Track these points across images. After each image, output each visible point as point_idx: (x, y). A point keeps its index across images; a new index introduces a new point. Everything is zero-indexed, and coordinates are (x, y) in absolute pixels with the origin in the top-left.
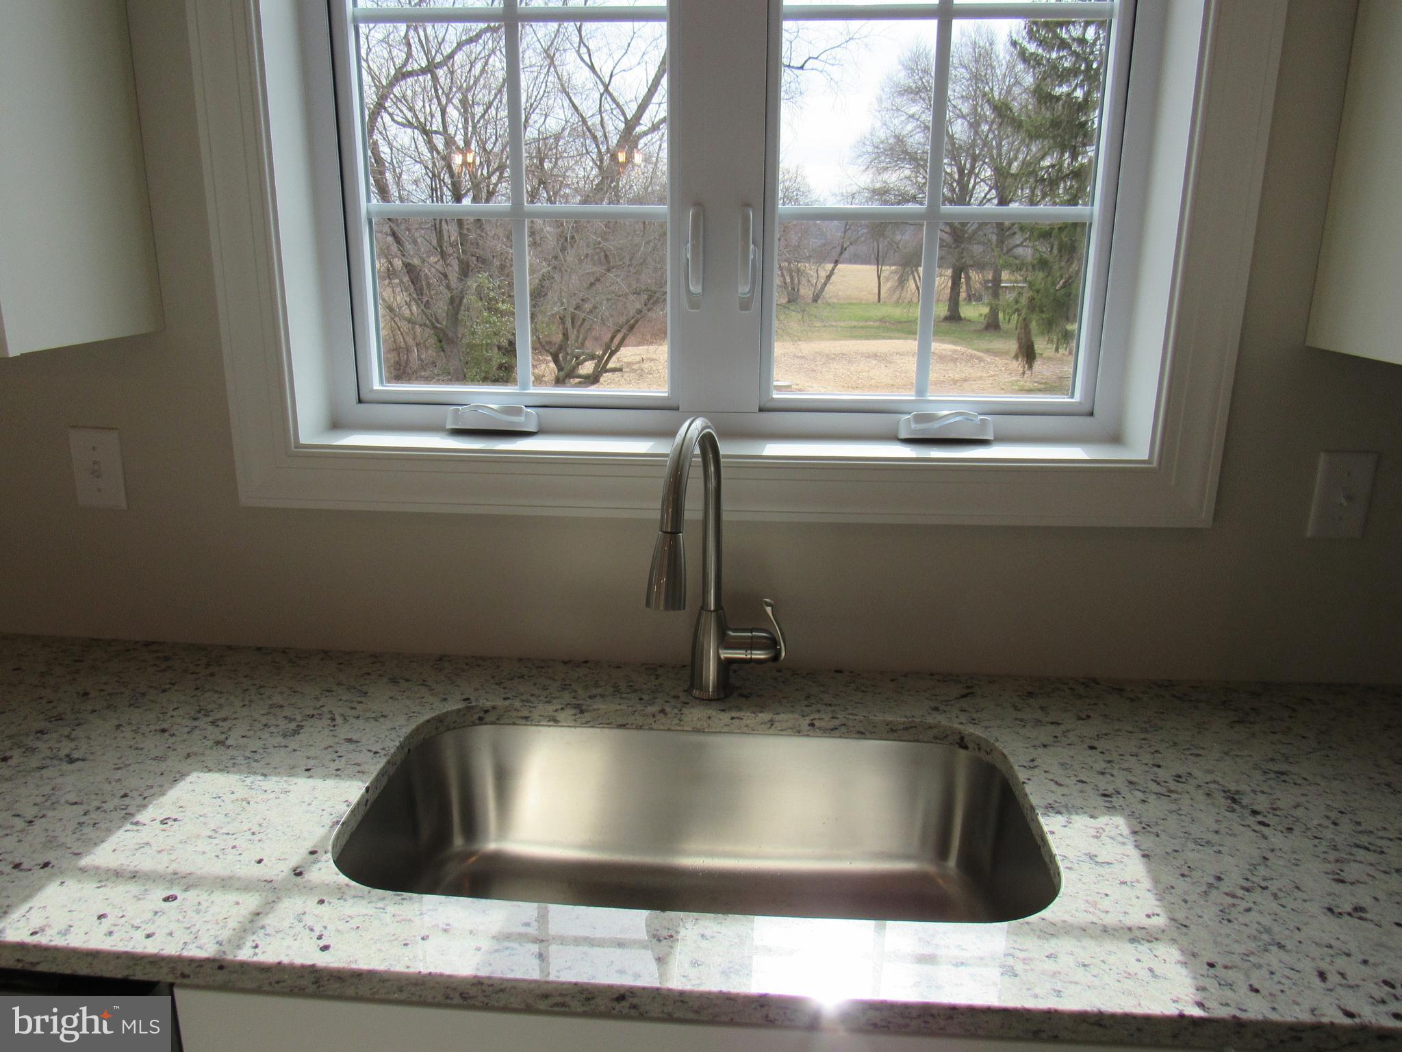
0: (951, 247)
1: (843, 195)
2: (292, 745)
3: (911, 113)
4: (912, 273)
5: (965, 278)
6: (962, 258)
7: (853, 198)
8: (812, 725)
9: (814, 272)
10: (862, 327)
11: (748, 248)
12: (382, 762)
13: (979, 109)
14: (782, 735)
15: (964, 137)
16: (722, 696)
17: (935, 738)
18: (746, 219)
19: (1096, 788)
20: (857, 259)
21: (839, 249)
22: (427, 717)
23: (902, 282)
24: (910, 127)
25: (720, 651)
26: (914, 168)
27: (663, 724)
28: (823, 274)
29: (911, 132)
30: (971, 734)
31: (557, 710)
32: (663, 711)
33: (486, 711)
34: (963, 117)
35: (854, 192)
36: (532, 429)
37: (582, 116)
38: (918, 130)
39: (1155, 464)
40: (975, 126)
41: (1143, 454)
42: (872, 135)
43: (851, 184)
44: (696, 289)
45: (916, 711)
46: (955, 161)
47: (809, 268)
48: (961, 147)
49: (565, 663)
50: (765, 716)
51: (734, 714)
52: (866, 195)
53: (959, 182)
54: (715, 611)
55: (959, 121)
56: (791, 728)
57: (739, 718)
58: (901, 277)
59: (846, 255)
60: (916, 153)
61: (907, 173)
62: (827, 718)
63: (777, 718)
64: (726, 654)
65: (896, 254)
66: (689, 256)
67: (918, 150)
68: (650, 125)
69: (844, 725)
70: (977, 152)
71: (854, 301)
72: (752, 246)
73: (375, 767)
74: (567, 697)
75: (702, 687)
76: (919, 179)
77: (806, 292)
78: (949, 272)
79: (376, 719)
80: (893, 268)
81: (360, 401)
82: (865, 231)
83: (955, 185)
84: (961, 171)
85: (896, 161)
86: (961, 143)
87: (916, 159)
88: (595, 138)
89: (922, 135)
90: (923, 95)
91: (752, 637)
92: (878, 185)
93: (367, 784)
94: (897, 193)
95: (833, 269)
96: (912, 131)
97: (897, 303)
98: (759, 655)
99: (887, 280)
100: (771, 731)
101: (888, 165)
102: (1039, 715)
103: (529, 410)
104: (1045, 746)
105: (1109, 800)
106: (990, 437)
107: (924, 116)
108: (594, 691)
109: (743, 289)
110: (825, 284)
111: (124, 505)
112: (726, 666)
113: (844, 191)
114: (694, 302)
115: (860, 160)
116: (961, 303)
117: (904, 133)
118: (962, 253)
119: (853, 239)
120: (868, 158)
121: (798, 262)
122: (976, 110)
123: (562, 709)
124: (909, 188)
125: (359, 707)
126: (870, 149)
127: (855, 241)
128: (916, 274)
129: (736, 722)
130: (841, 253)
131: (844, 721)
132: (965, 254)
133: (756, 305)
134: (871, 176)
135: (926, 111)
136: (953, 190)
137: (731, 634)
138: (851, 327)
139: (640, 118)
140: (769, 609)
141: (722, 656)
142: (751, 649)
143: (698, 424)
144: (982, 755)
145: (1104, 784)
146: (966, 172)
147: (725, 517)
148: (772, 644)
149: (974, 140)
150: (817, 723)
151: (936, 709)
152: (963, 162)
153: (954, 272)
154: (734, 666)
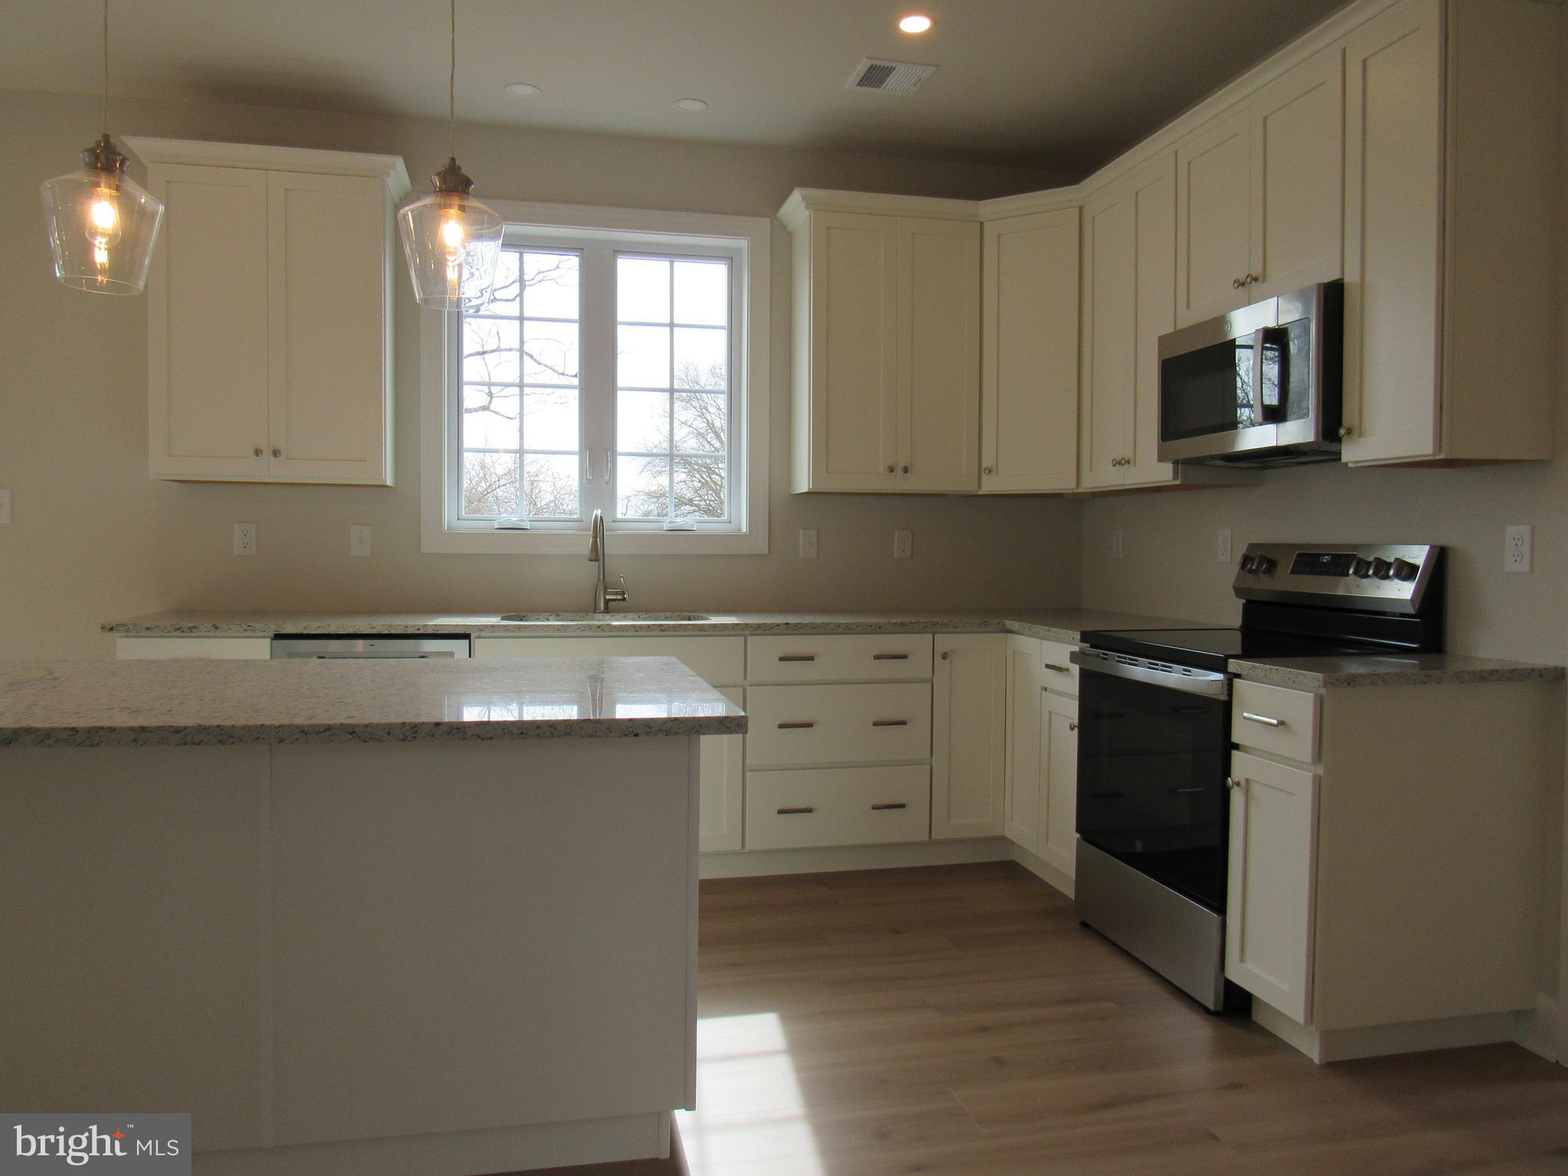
7: (629, 501)
8: (639, 616)
16: (606, 611)
18: (607, 454)
25: (605, 596)
26: (689, 472)
29: (684, 438)
31: (549, 616)
33: (523, 617)
36: (529, 528)
38: (691, 436)
39: (748, 533)
41: (745, 531)
42: (645, 440)
44: (590, 478)
45: (675, 614)
49: (545, 611)
50: (623, 615)
51: (612, 615)
52: (642, 497)
54: (603, 581)
63: (627, 615)
64: (608, 597)
66: (587, 466)
72: (609, 464)
75: (599, 609)
76: (696, 483)
81: (458, 519)
89: (695, 440)
90: (694, 403)
91: (615, 592)
92: (653, 489)
94: (673, 496)
98: (619, 597)
101: (663, 469)
106: (695, 529)
109: (607, 478)
111: (370, 554)
112: (607, 602)
114: (589, 482)
124: (685, 491)
135: (699, 418)
137: (608, 590)
140: (622, 580)
141: (606, 598)
142: (617, 595)
147: (606, 552)
148: (623, 594)
150: (641, 616)
151: (682, 613)
154: (610, 603)
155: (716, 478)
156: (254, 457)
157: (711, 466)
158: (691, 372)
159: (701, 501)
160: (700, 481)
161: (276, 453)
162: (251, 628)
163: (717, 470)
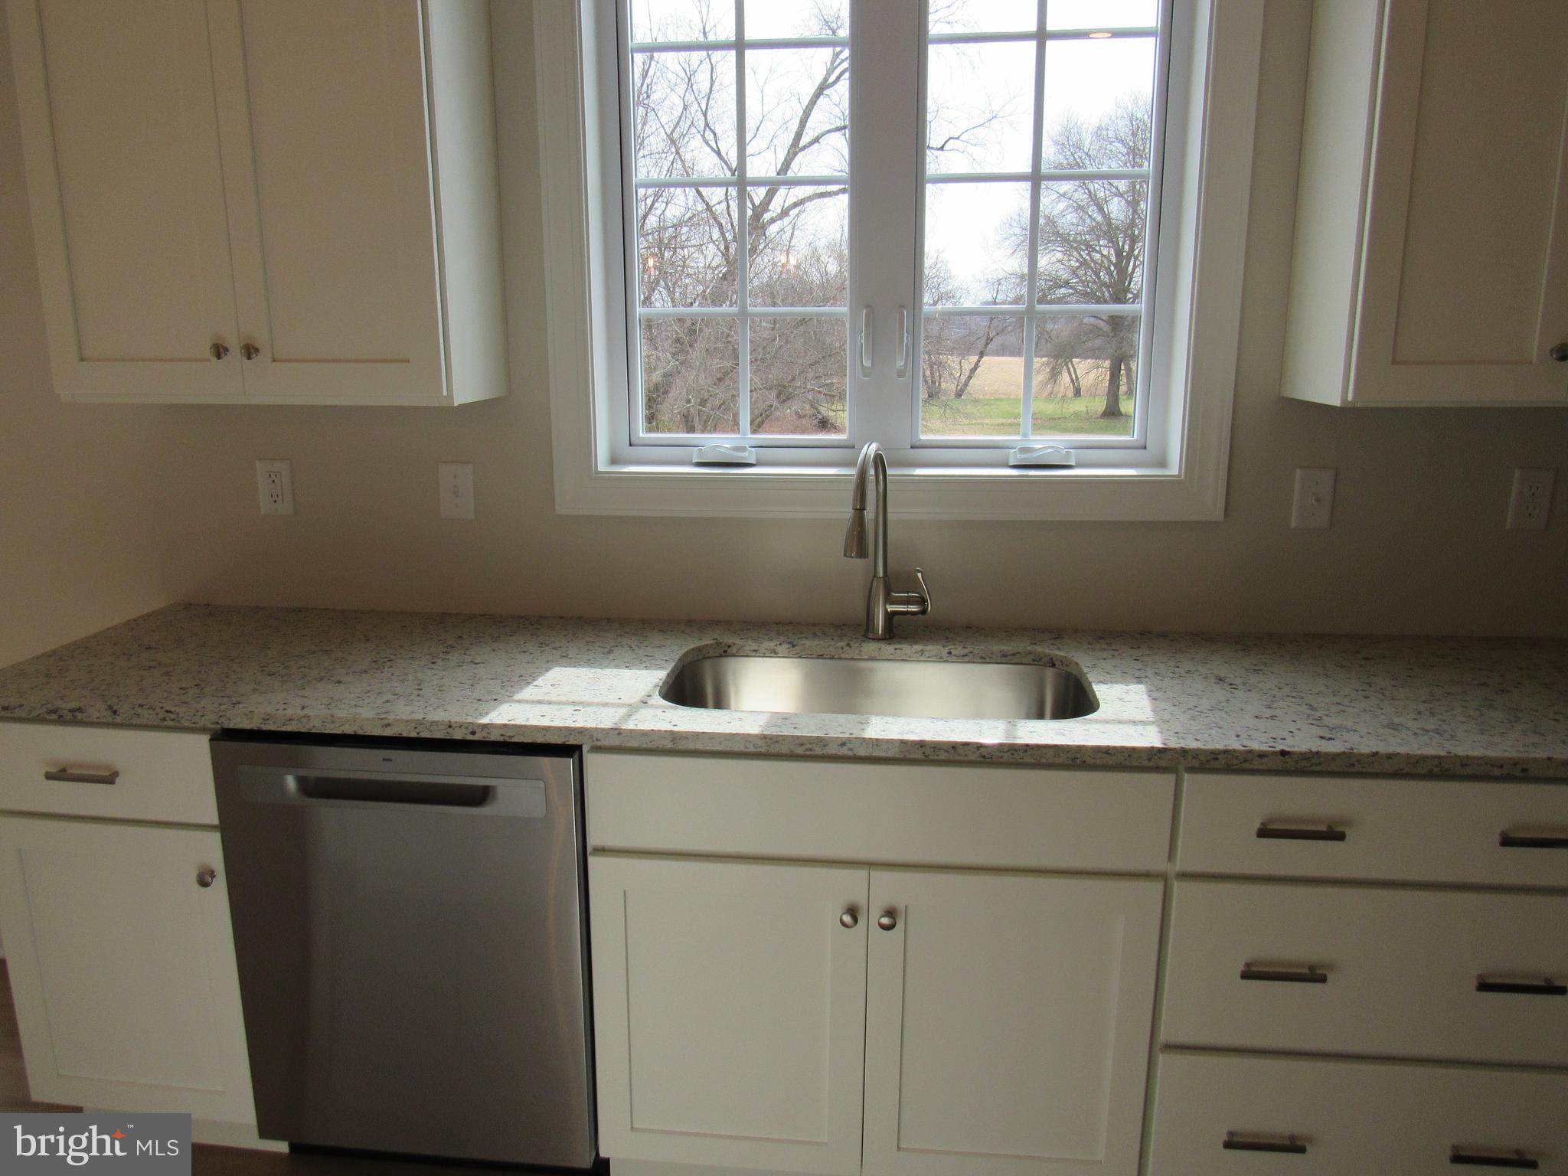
0: (1108, 336)
1: (987, 281)
2: (611, 658)
3: (1061, 191)
4: (1067, 364)
5: (1125, 370)
6: (1121, 348)
8: (950, 653)
9: (957, 365)
10: (1010, 425)
11: (903, 334)
12: (673, 664)
13: (1138, 186)
14: (929, 661)
15: (1122, 217)
16: (888, 637)
17: (1034, 661)
18: (902, 316)
19: (1133, 675)
20: (1004, 351)
21: (983, 341)
22: (693, 646)
23: (1054, 375)
24: (1061, 206)
25: (888, 606)
27: (848, 654)
28: (967, 366)
30: (1057, 655)
31: (776, 645)
32: (848, 645)
33: (729, 646)
34: (1120, 195)
35: (1001, 277)
36: (753, 462)
37: (707, 204)
39: (1183, 477)
40: (1133, 204)
41: (1175, 472)
43: (997, 269)
44: (867, 363)
45: (1022, 645)
46: (1112, 242)
47: (952, 360)
48: (1117, 228)
49: (777, 624)
50: (918, 647)
51: (896, 646)
53: (1116, 266)
54: (883, 578)
55: (1116, 199)
56: (936, 656)
57: (900, 649)
58: (1053, 369)
59: (992, 346)
60: (1069, 234)
61: (1059, 255)
62: (960, 648)
63: (926, 648)
64: (890, 608)
65: (1048, 344)
66: (863, 341)
67: (1070, 231)
68: (779, 211)
69: (971, 652)
70: (1136, 233)
71: (1001, 396)
72: (906, 334)
73: (670, 666)
74: (782, 638)
75: (874, 630)
76: (1073, 263)
77: (948, 386)
78: (1107, 364)
79: (660, 647)
80: (1044, 359)
81: (630, 445)
82: (1014, 319)
83: (1112, 268)
84: (1119, 253)
85: (1047, 244)
86: (1118, 223)
87: (1068, 241)
88: (721, 226)
89: (1074, 214)
91: (908, 597)
93: (668, 671)
94: (1048, 278)
95: (979, 361)
96: (1064, 211)
97: (1050, 397)
98: (913, 608)
99: (1038, 372)
100: (922, 658)
102: (1105, 646)
103: (752, 449)
104: (1105, 659)
105: (1139, 680)
106: (1073, 463)
107: (1076, 195)
108: (800, 636)
109: (900, 363)
110: (970, 378)
111: (473, 517)
112: (890, 617)
113: (990, 276)
114: (866, 372)
115: (1007, 243)
116: (1122, 397)
117: (1055, 213)
118: (1121, 342)
119: (1000, 328)
120: (1015, 240)
121: (939, 354)
122: (1134, 187)
123: (780, 644)
124: (1061, 273)
125: (646, 642)
126: (1017, 231)
127: (1003, 331)
128: (1070, 366)
129: (898, 651)
130: (987, 344)
131: (972, 650)
132: (1125, 343)
133: (908, 374)
134: (1019, 260)
136: (1110, 274)
137: (894, 594)
138: (998, 425)
139: (768, 204)
140: (919, 575)
141: (889, 610)
142: (908, 604)
143: (874, 446)
144: (1065, 668)
145: (1137, 674)
146: (1125, 254)
148: (922, 601)
149: (1133, 220)
150: (953, 652)
151: (1035, 644)
152: (1121, 244)
153: (1112, 364)
154: (896, 617)
155: (1097, 256)
156: (214, 359)
157: (1092, 243)
158: (1073, 135)
159: (1078, 283)
160: (1077, 260)
161: (250, 351)
162: (172, 716)
163: (1097, 248)
